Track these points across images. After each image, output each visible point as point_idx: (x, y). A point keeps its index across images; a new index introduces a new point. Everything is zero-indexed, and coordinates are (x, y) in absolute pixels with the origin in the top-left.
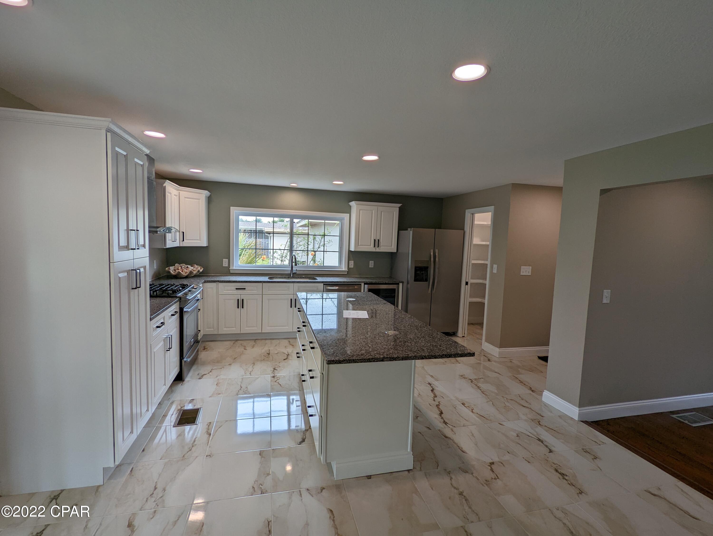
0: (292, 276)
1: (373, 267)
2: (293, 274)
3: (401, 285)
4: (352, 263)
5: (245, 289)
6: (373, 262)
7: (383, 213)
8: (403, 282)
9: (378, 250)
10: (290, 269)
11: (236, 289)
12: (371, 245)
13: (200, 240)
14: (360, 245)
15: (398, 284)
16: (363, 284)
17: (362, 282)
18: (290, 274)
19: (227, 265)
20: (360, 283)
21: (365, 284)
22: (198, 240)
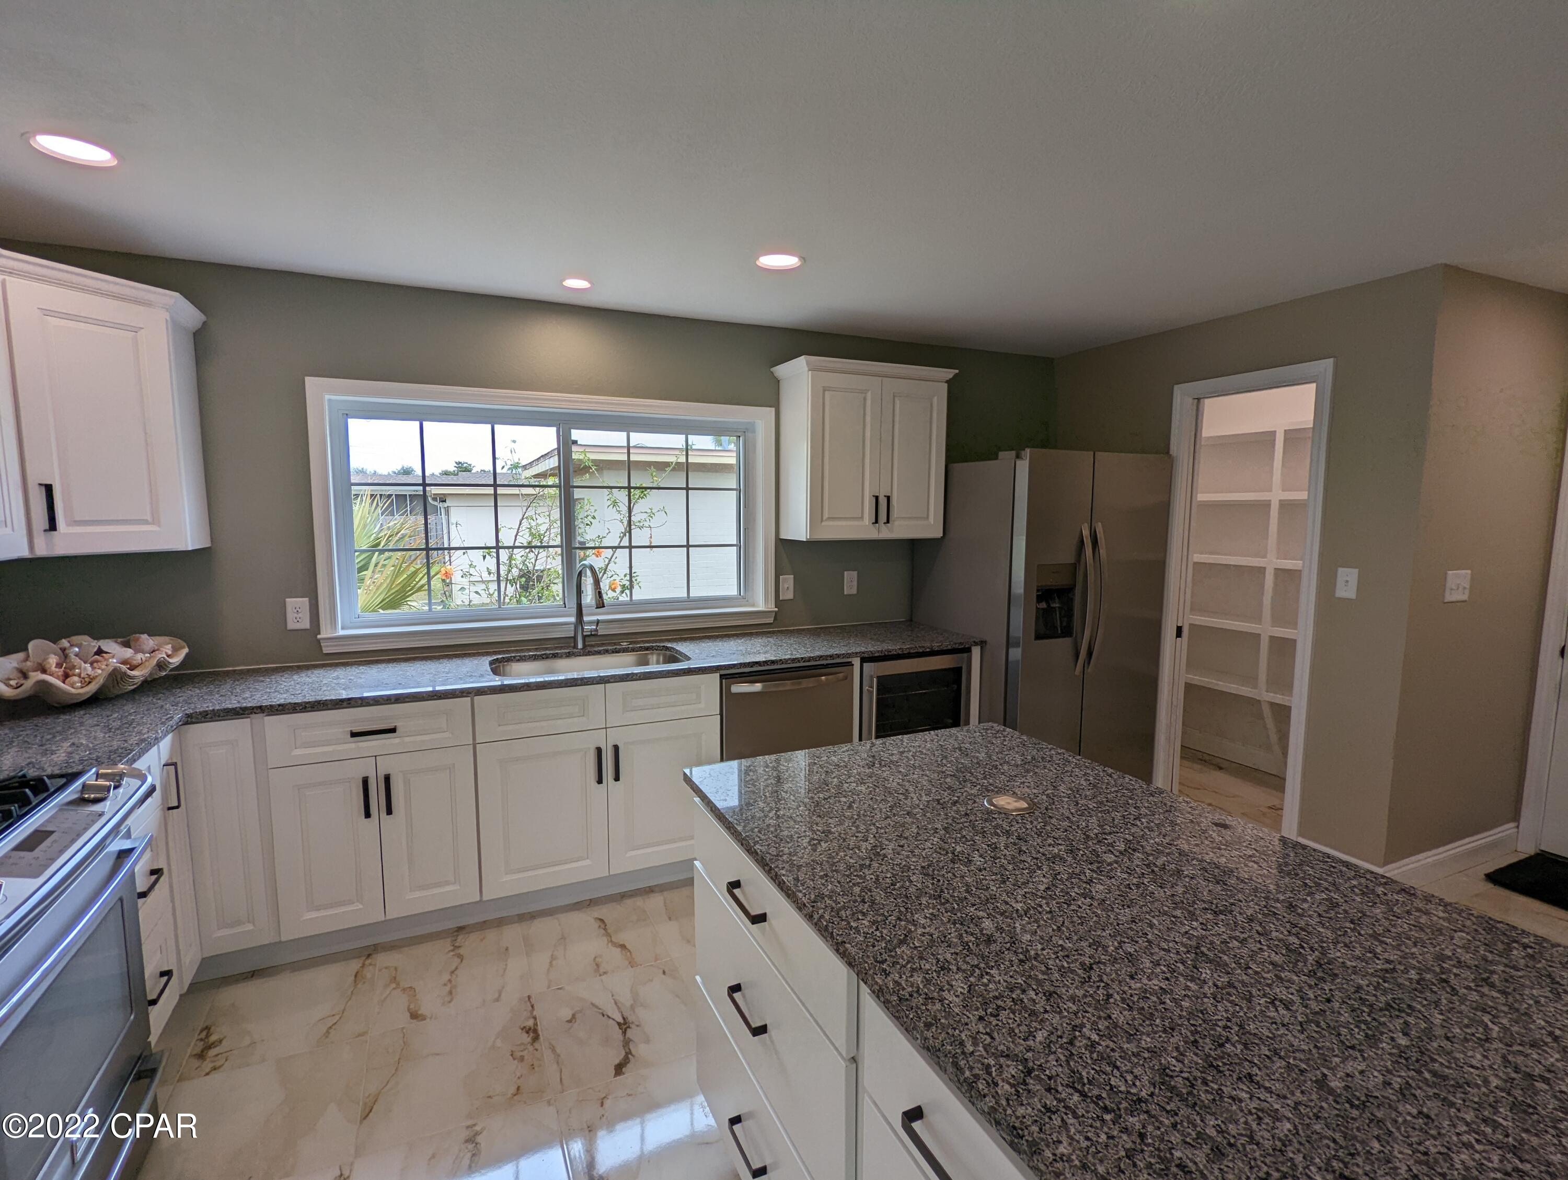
0: (580, 646)
1: (854, 591)
2: (584, 637)
3: (976, 652)
4: (788, 581)
5: (393, 730)
6: (854, 574)
7: (898, 402)
8: (982, 644)
9: (885, 533)
10: (573, 619)
11: (354, 735)
12: (862, 518)
13: (155, 521)
14: (829, 519)
15: (968, 650)
16: (856, 662)
17: (856, 654)
18: (575, 638)
19: (306, 624)
21: (864, 660)
22: (145, 522)
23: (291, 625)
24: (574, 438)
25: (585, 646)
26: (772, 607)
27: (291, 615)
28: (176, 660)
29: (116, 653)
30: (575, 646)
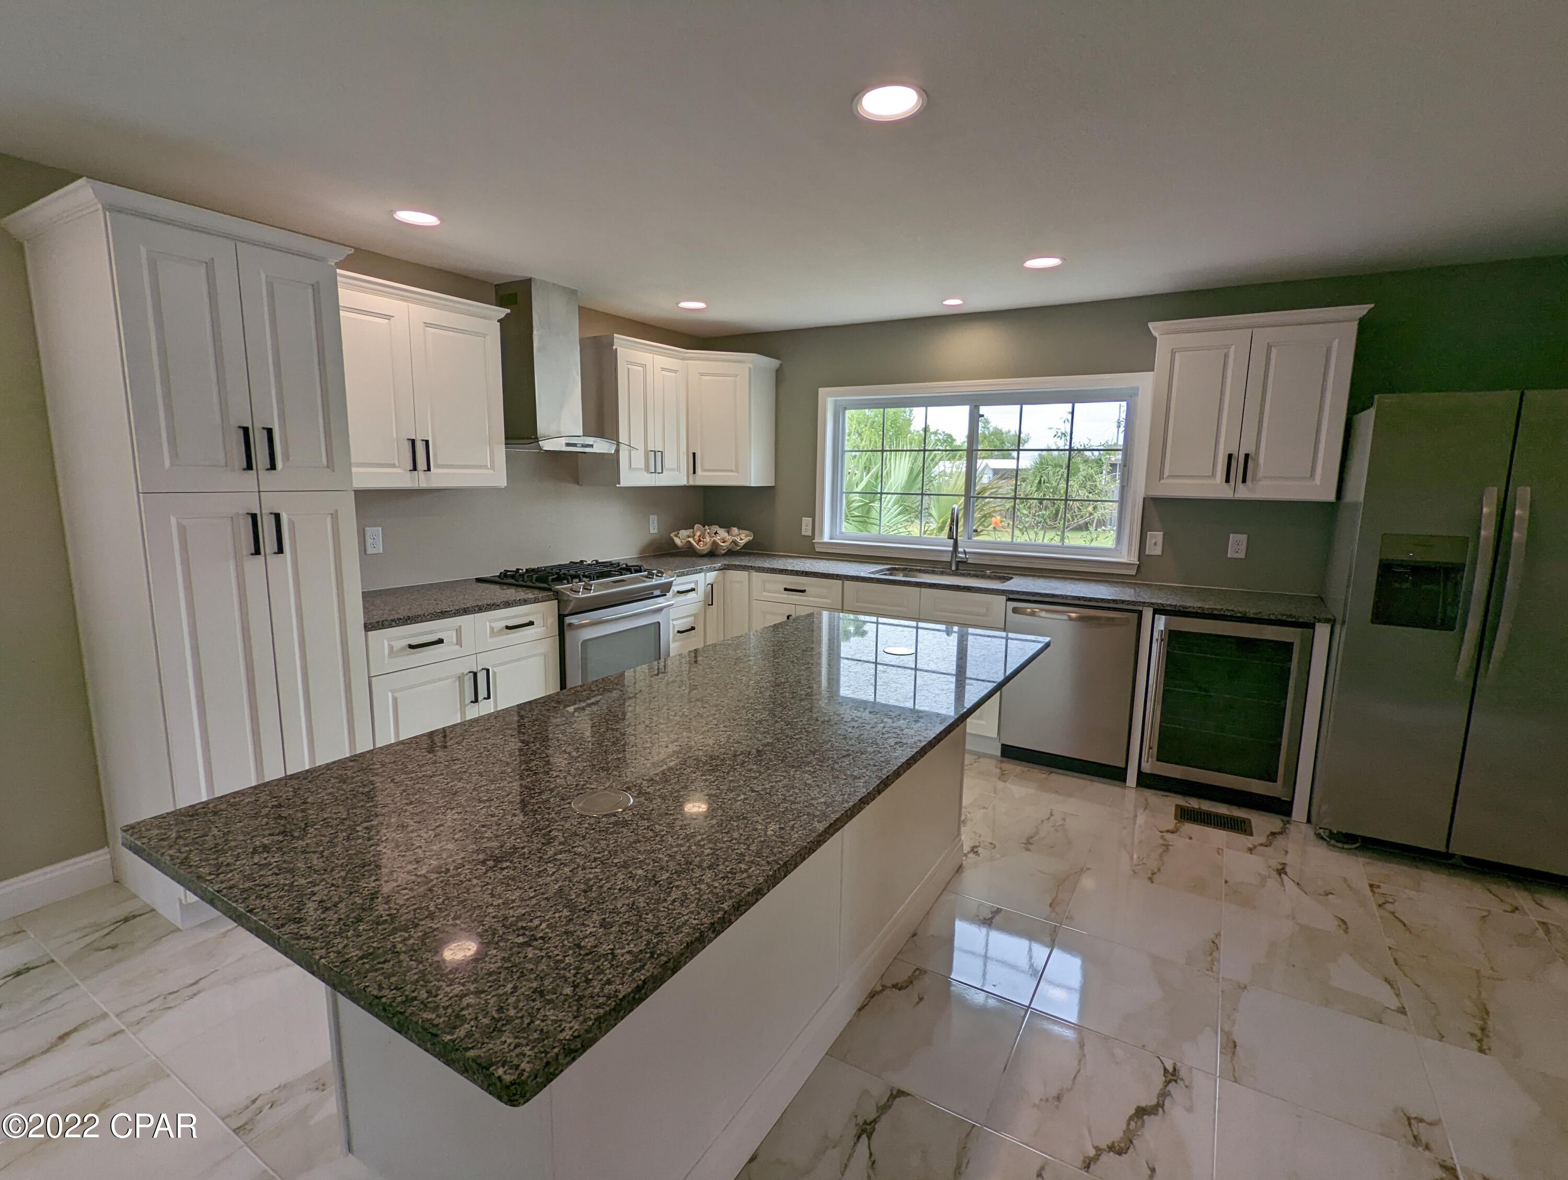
0: (954, 568)
1: (1242, 555)
2: (958, 563)
3: (1322, 632)
4: (1156, 539)
5: (803, 591)
6: (1244, 537)
7: (1274, 351)
8: (1332, 622)
9: (1243, 493)
10: (951, 549)
11: (786, 589)
12: (1213, 475)
13: (737, 471)
14: (1170, 477)
15: (1312, 626)
16: (1148, 613)
17: (1150, 604)
18: (950, 563)
19: (809, 533)
20: (1140, 608)
21: (1156, 612)
22: (731, 471)
23: (804, 533)
24: (981, 413)
25: (957, 569)
26: (1134, 560)
27: (804, 527)
28: (742, 542)
29: (722, 533)
30: (951, 569)
